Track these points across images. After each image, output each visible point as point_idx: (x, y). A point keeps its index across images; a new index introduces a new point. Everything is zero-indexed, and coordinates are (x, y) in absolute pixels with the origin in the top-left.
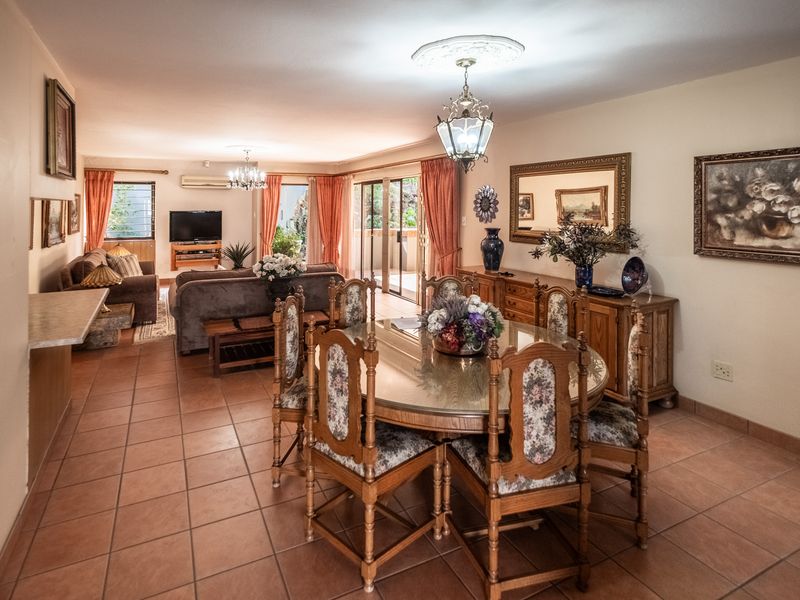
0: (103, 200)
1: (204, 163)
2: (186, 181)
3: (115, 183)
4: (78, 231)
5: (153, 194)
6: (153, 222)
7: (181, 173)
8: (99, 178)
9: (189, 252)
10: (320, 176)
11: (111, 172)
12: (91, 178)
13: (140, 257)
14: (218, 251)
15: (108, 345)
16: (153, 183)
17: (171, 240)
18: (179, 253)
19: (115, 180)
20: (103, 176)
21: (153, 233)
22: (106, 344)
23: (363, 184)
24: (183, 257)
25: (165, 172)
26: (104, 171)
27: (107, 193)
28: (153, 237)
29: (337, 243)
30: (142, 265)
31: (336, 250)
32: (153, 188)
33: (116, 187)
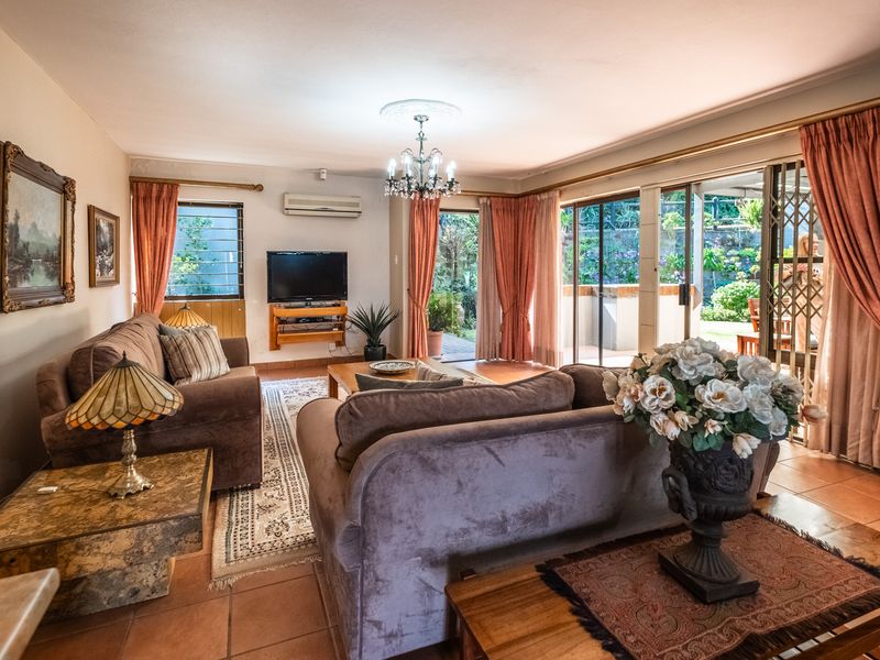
0: (161, 231)
1: (317, 174)
2: (291, 201)
3: (181, 204)
4: (117, 281)
5: (240, 224)
6: (241, 270)
7: (283, 191)
8: (154, 195)
9: (298, 320)
10: (497, 195)
11: (173, 186)
12: (142, 194)
13: (221, 330)
14: (343, 318)
15: (144, 595)
16: (239, 206)
17: (270, 300)
18: (282, 322)
19: (179, 199)
20: (160, 192)
21: (241, 289)
22: (136, 592)
23: (576, 205)
24: (288, 327)
25: (259, 188)
26: (162, 183)
27: (168, 220)
28: (241, 295)
29: (526, 306)
30: (226, 345)
31: (525, 316)
32: (240, 214)
33: (181, 210)
